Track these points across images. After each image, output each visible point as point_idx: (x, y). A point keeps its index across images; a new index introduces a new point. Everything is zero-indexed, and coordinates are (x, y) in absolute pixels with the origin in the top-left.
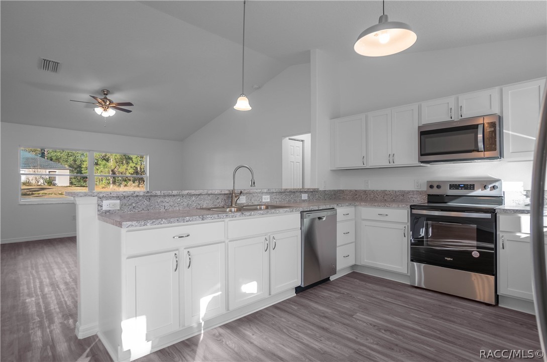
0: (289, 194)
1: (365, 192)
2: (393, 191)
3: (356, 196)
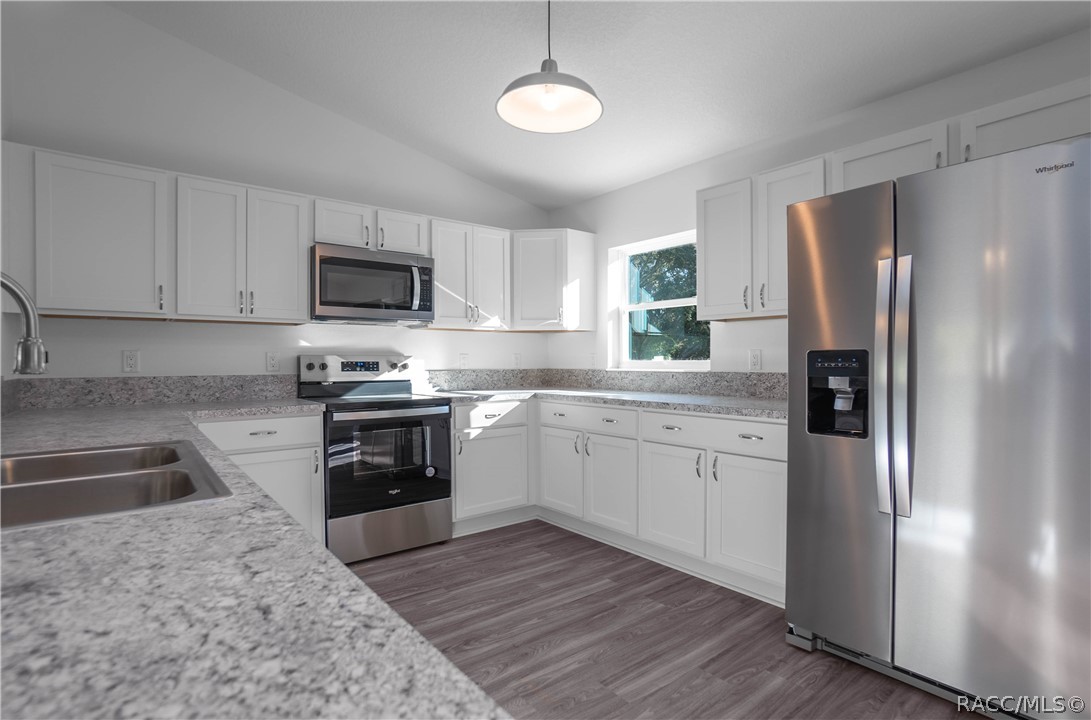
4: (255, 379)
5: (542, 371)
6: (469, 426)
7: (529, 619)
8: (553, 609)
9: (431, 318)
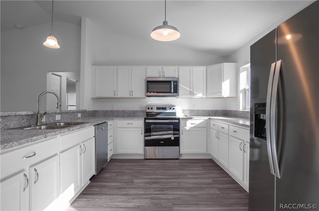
0: (71, 113)
1: (112, 112)
2: (128, 110)
3: (106, 114)
4: (137, 111)
5: (223, 111)
6: (186, 126)
7: (175, 183)
8: (184, 183)
9: (178, 95)
